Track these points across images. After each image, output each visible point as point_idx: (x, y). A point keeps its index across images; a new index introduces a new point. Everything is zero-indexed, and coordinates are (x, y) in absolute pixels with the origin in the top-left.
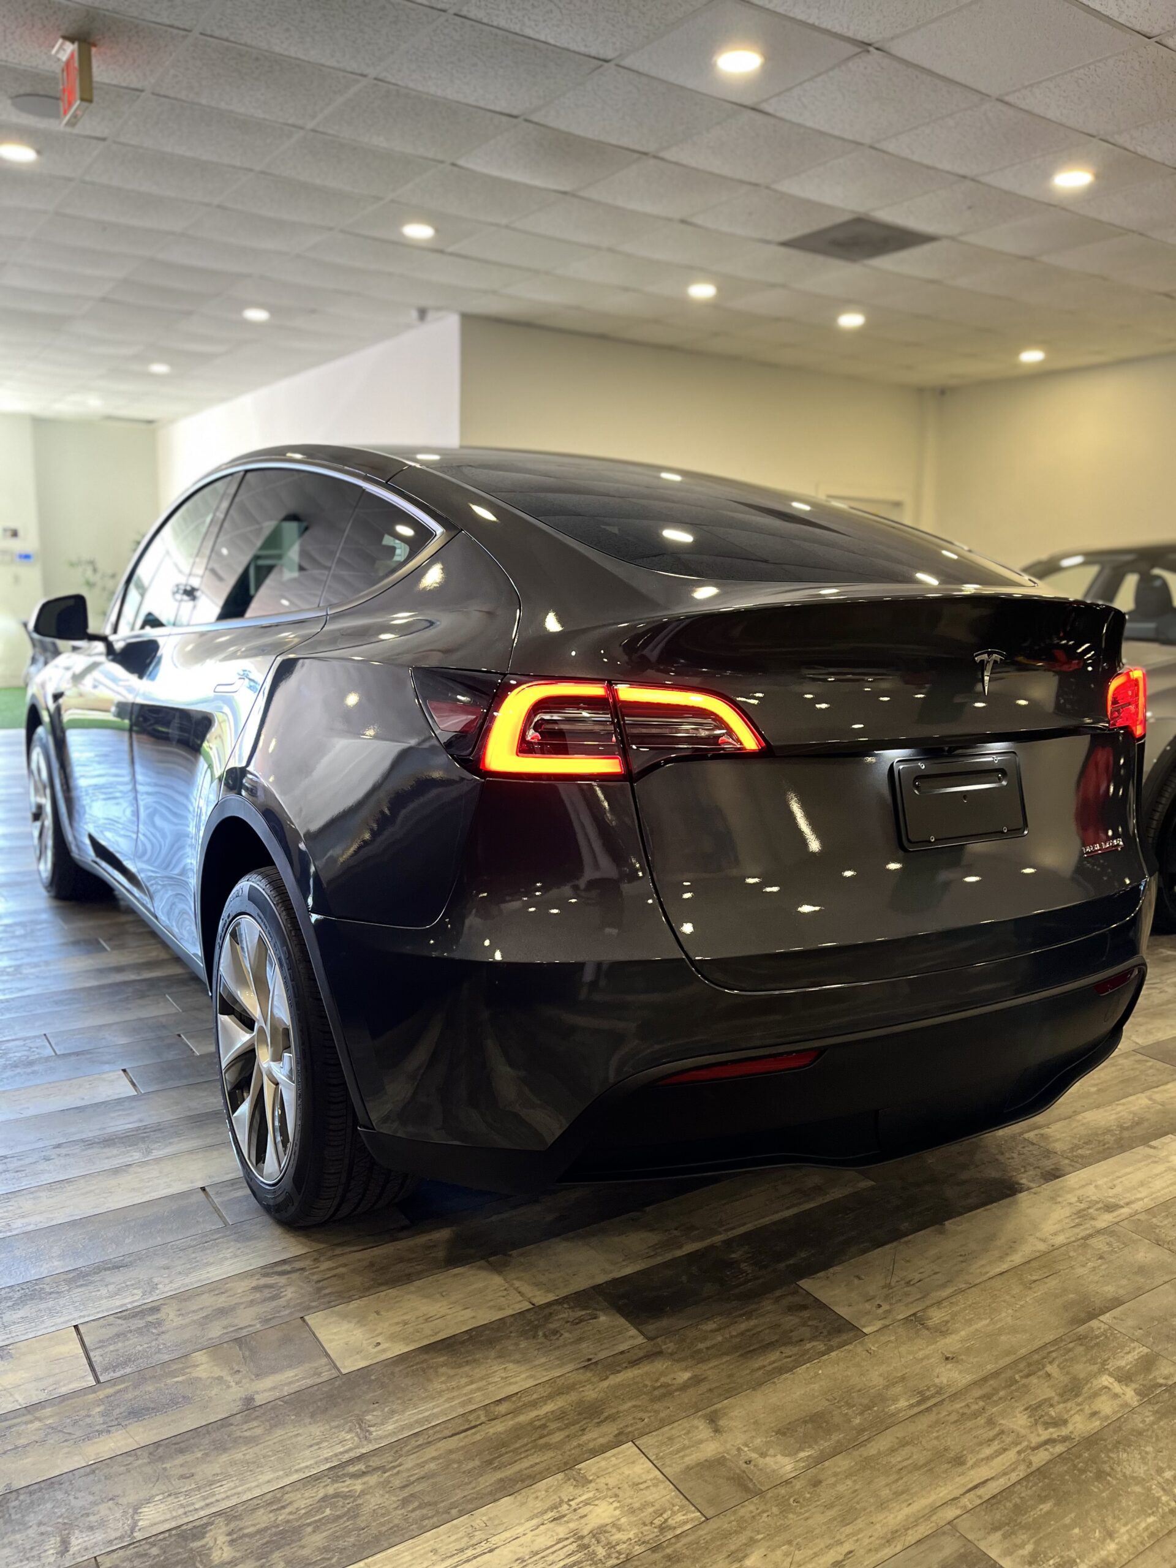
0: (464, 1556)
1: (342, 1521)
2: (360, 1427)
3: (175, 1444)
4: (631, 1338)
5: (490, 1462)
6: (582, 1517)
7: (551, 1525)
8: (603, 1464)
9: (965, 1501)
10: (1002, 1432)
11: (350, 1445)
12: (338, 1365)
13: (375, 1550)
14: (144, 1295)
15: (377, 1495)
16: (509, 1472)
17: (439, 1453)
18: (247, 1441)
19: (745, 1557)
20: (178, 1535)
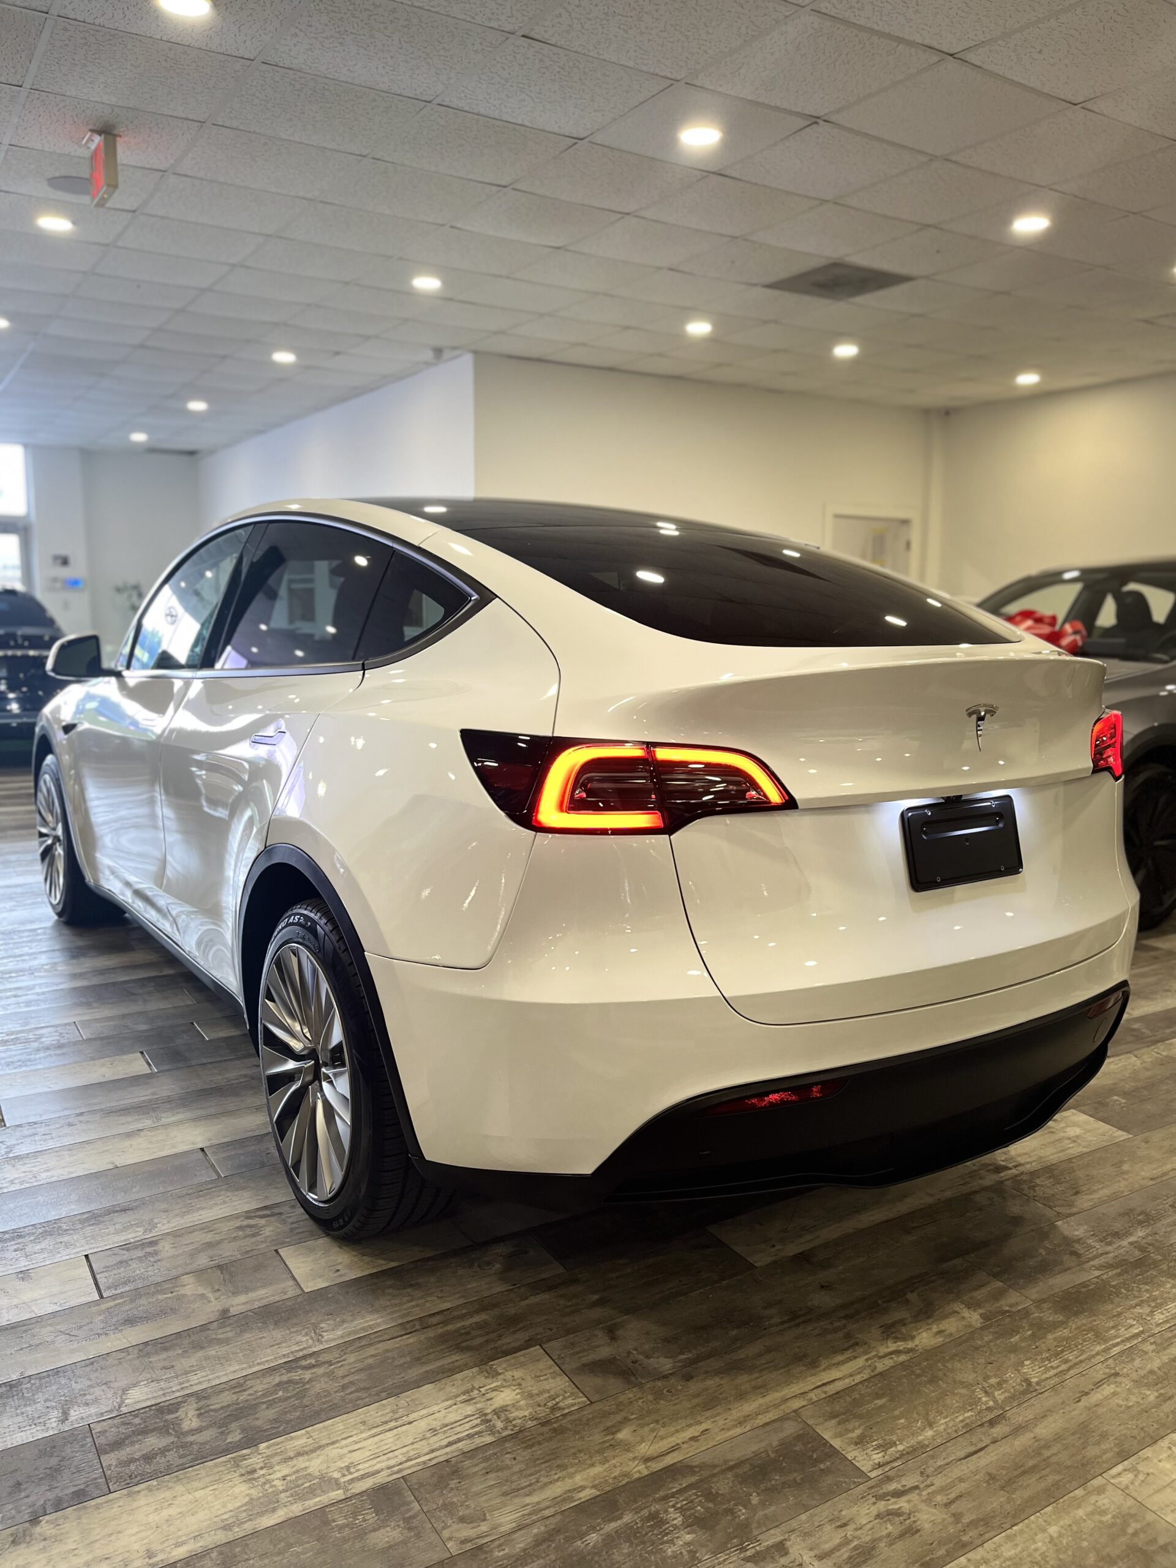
0: (387, 1427)
1: (291, 1400)
2: (315, 1332)
3: (160, 1344)
4: (556, 1269)
5: (419, 1359)
6: (488, 1400)
7: (463, 1405)
8: (511, 1362)
9: (813, 1396)
10: (857, 1344)
11: (306, 1345)
12: (302, 1286)
13: (316, 1421)
14: (145, 1231)
15: (323, 1382)
16: (432, 1366)
17: (377, 1352)
18: (220, 1342)
19: (619, 1431)
20: (157, 1410)
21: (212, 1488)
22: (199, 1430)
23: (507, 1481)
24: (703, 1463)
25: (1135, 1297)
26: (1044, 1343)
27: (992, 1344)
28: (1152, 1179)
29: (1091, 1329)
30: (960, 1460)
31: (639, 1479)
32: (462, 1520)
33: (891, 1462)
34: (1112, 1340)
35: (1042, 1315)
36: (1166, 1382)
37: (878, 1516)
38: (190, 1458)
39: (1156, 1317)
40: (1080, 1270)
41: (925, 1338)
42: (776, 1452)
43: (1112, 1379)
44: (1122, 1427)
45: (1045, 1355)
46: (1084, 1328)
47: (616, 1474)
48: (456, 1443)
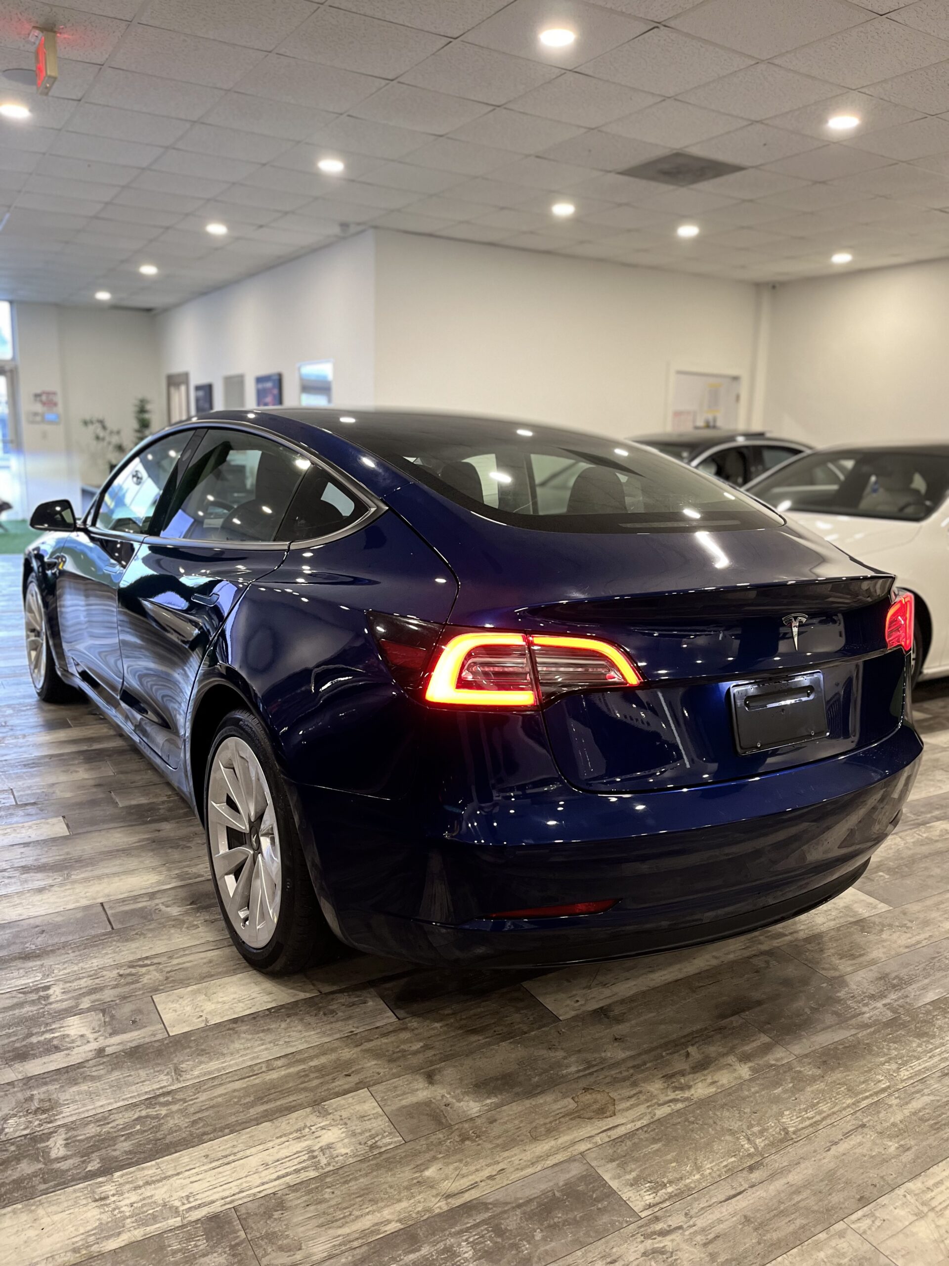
0: (226, 1160)
1: (146, 1134)
2: (176, 1074)
3: (43, 1078)
4: (388, 1018)
5: (262, 1098)
6: (316, 1138)
7: (295, 1141)
8: (343, 1102)
9: (598, 1139)
10: (640, 1092)
11: (165, 1084)
12: (169, 1030)
13: (165, 1153)
14: (43, 976)
15: (176, 1118)
16: (272, 1105)
17: (226, 1091)
18: (93, 1078)
19: (427, 1168)
20: (31, 1139)
21: (68, 1212)
22: (65, 1158)
23: (324, 1213)
24: (497, 1200)
25: (885, 1055)
26: (803, 1095)
27: (757, 1095)
28: (907, 947)
29: (844, 1084)
30: (721, 1202)
31: (439, 1215)
32: (281, 1249)
33: (660, 1203)
34: (862, 1094)
35: (802, 1069)
36: (906, 1134)
37: (644, 1254)
38: (52, 1184)
39: (902, 1074)
40: (839, 1029)
41: (701, 1089)
42: (562, 1191)
43: (860, 1129)
44: (863, 1176)
45: (802, 1106)
46: (838, 1082)
47: (420, 1209)
48: (284, 1177)
